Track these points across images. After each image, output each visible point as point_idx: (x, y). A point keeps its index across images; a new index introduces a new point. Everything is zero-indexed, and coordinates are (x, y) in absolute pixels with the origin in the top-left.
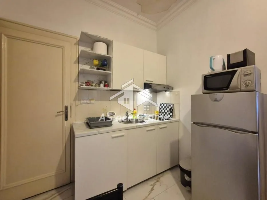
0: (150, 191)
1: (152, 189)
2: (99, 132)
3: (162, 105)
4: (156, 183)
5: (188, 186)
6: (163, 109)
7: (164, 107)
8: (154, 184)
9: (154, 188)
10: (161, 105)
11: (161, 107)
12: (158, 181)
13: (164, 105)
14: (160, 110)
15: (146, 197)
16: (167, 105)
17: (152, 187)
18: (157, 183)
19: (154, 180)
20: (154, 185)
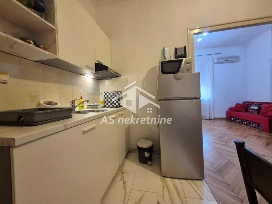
0: (124, 187)
1: (124, 183)
2: (65, 126)
3: (108, 94)
4: (122, 175)
5: (147, 162)
6: (109, 98)
7: (110, 96)
8: (121, 177)
9: (125, 180)
10: (106, 94)
11: (106, 96)
12: (123, 173)
13: (110, 94)
14: (106, 100)
15: (125, 194)
16: (113, 94)
17: (122, 181)
18: (124, 175)
19: (119, 174)
20: (123, 178)
